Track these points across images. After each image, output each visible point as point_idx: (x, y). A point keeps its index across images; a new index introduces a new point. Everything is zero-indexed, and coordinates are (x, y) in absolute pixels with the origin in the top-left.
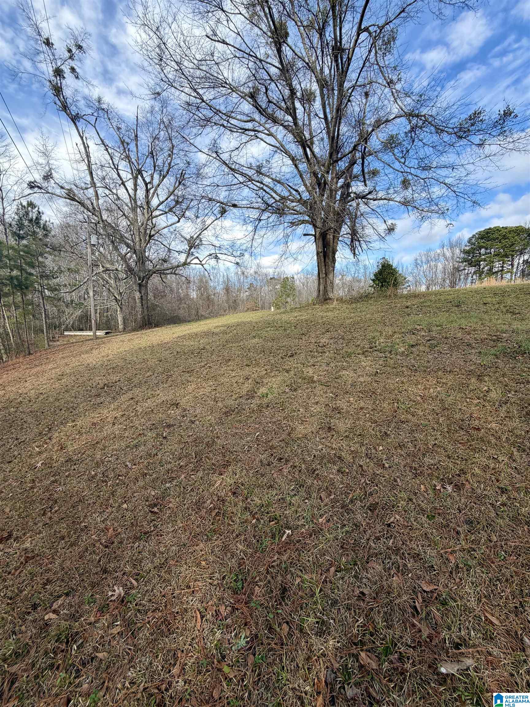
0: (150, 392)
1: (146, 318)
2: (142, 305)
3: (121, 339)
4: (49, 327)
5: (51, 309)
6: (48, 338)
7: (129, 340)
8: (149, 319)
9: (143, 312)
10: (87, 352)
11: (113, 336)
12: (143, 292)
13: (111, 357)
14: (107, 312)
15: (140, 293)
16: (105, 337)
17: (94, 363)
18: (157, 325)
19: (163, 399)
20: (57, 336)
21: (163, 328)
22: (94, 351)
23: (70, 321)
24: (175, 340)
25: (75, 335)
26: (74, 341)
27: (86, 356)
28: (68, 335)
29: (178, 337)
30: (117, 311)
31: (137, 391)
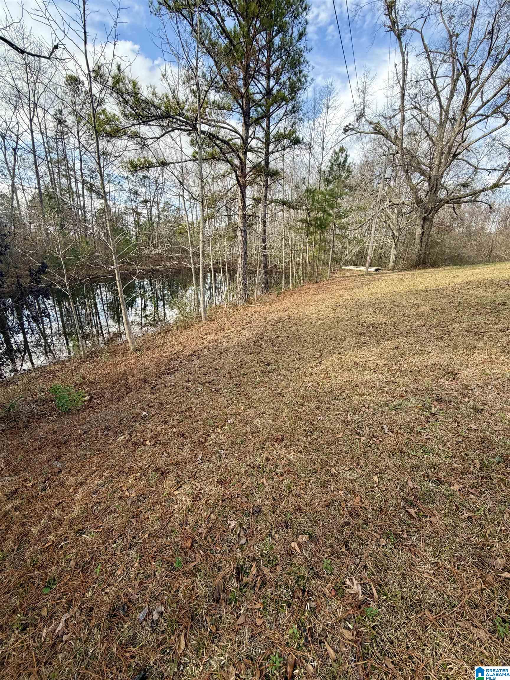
0: (419, 347)
1: (422, 256)
2: (421, 242)
3: (391, 277)
4: (333, 261)
5: (338, 246)
6: (331, 270)
7: (398, 280)
8: (424, 258)
9: (420, 250)
10: (358, 287)
11: (383, 273)
12: (426, 226)
13: (379, 296)
14: (382, 249)
15: (423, 228)
16: (375, 274)
17: (364, 299)
18: (432, 266)
19: (436, 360)
20: (337, 269)
21: (439, 269)
22: (364, 287)
23: (349, 257)
24: (457, 286)
25: (350, 270)
26: (349, 274)
27: (357, 290)
28: (344, 269)
29: (462, 283)
30: (391, 248)
31: (403, 341)
